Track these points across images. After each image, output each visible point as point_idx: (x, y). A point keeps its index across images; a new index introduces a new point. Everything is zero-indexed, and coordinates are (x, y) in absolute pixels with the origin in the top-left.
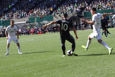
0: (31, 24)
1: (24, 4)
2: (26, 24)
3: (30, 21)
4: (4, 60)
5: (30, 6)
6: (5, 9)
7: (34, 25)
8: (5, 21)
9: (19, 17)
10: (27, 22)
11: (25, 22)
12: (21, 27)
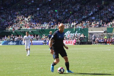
0: (109, 34)
1: (103, 14)
2: (104, 34)
3: (108, 31)
4: (81, 68)
5: (109, 16)
6: (83, 17)
7: (112, 36)
8: (83, 29)
9: (97, 26)
10: (105, 32)
11: (103, 32)
12: (99, 36)
